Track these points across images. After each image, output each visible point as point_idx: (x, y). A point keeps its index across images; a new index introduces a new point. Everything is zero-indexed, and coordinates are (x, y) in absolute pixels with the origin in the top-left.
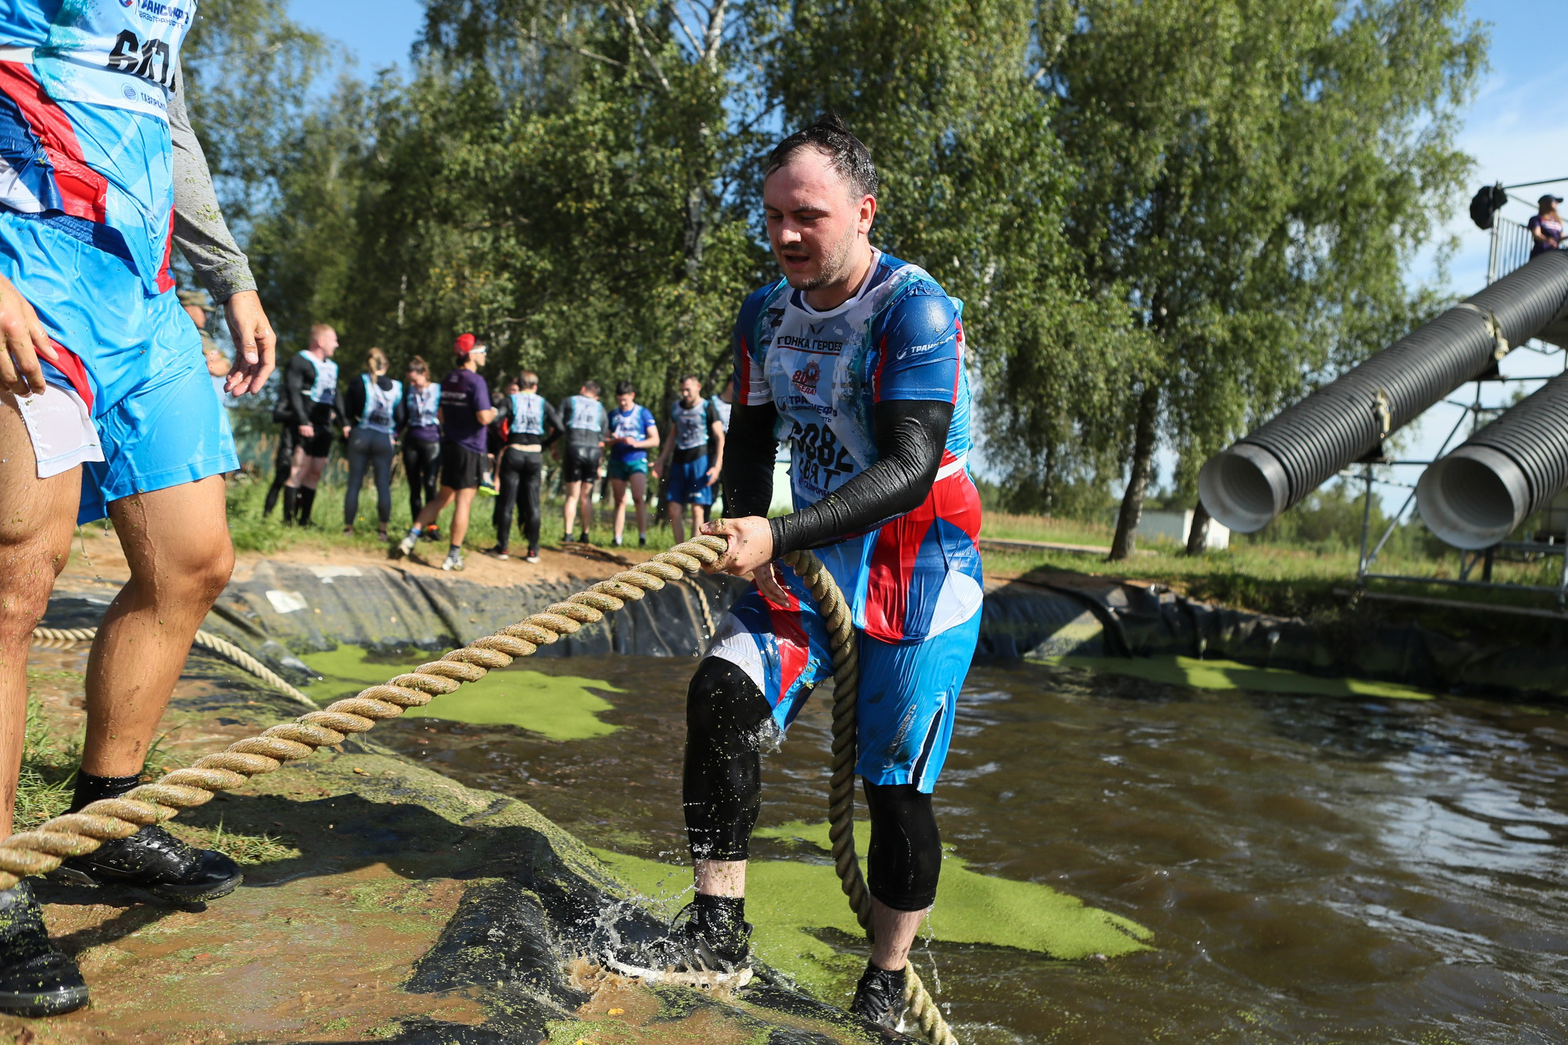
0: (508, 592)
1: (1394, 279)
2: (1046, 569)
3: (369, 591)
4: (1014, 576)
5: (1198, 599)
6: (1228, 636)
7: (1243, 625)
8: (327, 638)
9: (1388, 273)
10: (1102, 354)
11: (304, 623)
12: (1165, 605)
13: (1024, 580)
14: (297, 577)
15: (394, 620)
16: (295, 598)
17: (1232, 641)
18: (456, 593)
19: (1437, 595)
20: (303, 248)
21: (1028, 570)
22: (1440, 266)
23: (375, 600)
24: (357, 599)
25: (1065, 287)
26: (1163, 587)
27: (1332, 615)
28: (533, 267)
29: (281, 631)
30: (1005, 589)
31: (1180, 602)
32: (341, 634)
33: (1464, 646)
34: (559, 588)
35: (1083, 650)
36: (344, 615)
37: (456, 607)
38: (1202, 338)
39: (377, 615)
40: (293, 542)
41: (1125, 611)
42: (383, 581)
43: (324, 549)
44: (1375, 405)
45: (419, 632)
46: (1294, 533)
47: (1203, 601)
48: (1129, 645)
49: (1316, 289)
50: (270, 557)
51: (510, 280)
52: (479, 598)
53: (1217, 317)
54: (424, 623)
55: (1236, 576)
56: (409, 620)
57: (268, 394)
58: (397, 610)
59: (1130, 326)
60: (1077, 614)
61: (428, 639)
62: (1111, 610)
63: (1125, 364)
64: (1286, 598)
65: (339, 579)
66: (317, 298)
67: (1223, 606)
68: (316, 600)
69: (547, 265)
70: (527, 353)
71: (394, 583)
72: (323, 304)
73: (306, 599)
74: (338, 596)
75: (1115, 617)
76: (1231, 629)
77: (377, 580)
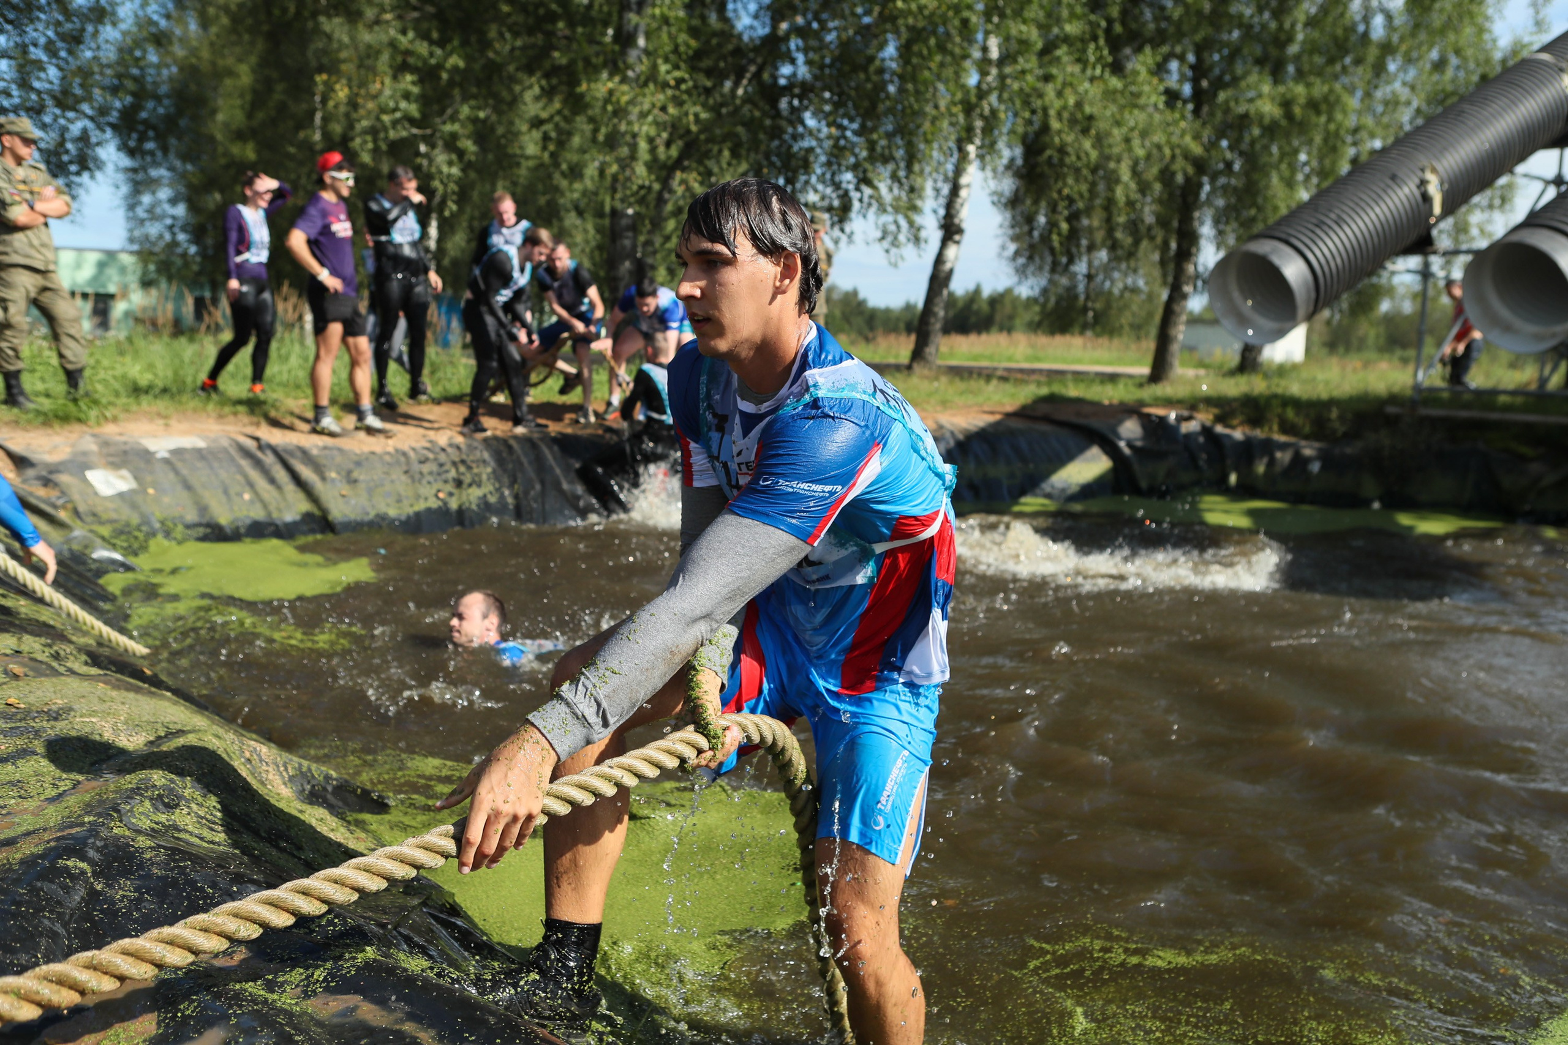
0: (387, 458)
1: (1481, 30)
2: (1052, 399)
3: (216, 465)
4: (1010, 408)
5: (1227, 426)
6: (1261, 468)
7: (1279, 455)
8: (162, 523)
9: (1474, 24)
10: (1127, 140)
11: (134, 506)
12: (1188, 436)
13: (1023, 413)
14: (125, 453)
15: (247, 496)
16: (122, 477)
17: (1266, 473)
18: (323, 461)
19: (1508, 408)
20: (199, 58)
21: (1029, 401)
22: (1537, 12)
23: (223, 474)
24: (200, 476)
25: (1082, 61)
26: (1186, 413)
27: (1384, 439)
28: (440, 66)
29: (104, 517)
30: (997, 424)
31: (1206, 431)
32: (181, 517)
33: (1535, 468)
34: (449, 450)
35: (1088, 491)
36: (184, 495)
37: (323, 479)
38: (1245, 116)
39: (226, 492)
40: (127, 411)
41: (1139, 444)
42: (233, 452)
43: (166, 417)
44: (1423, 183)
45: (279, 510)
46: (1382, 341)
47: (1233, 427)
48: (1144, 484)
49: (1387, 49)
50: (97, 430)
51: (413, 83)
52: (351, 466)
53: (1266, 88)
54: (285, 499)
55: (1275, 396)
56: (266, 496)
57: (174, 234)
58: (251, 485)
59: (1161, 106)
60: (1081, 450)
61: (290, 517)
62: (1122, 444)
63: (1155, 151)
64: (1329, 420)
65: (178, 452)
66: (220, 117)
67: (1259, 433)
68: (149, 478)
69: (455, 61)
70: (441, 172)
71: (246, 453)
72: (226, 125)
73: (136, 478)
74: (177, 472)
75: (1127, 451)
76: (1265, 460)
77: (225, 451)
